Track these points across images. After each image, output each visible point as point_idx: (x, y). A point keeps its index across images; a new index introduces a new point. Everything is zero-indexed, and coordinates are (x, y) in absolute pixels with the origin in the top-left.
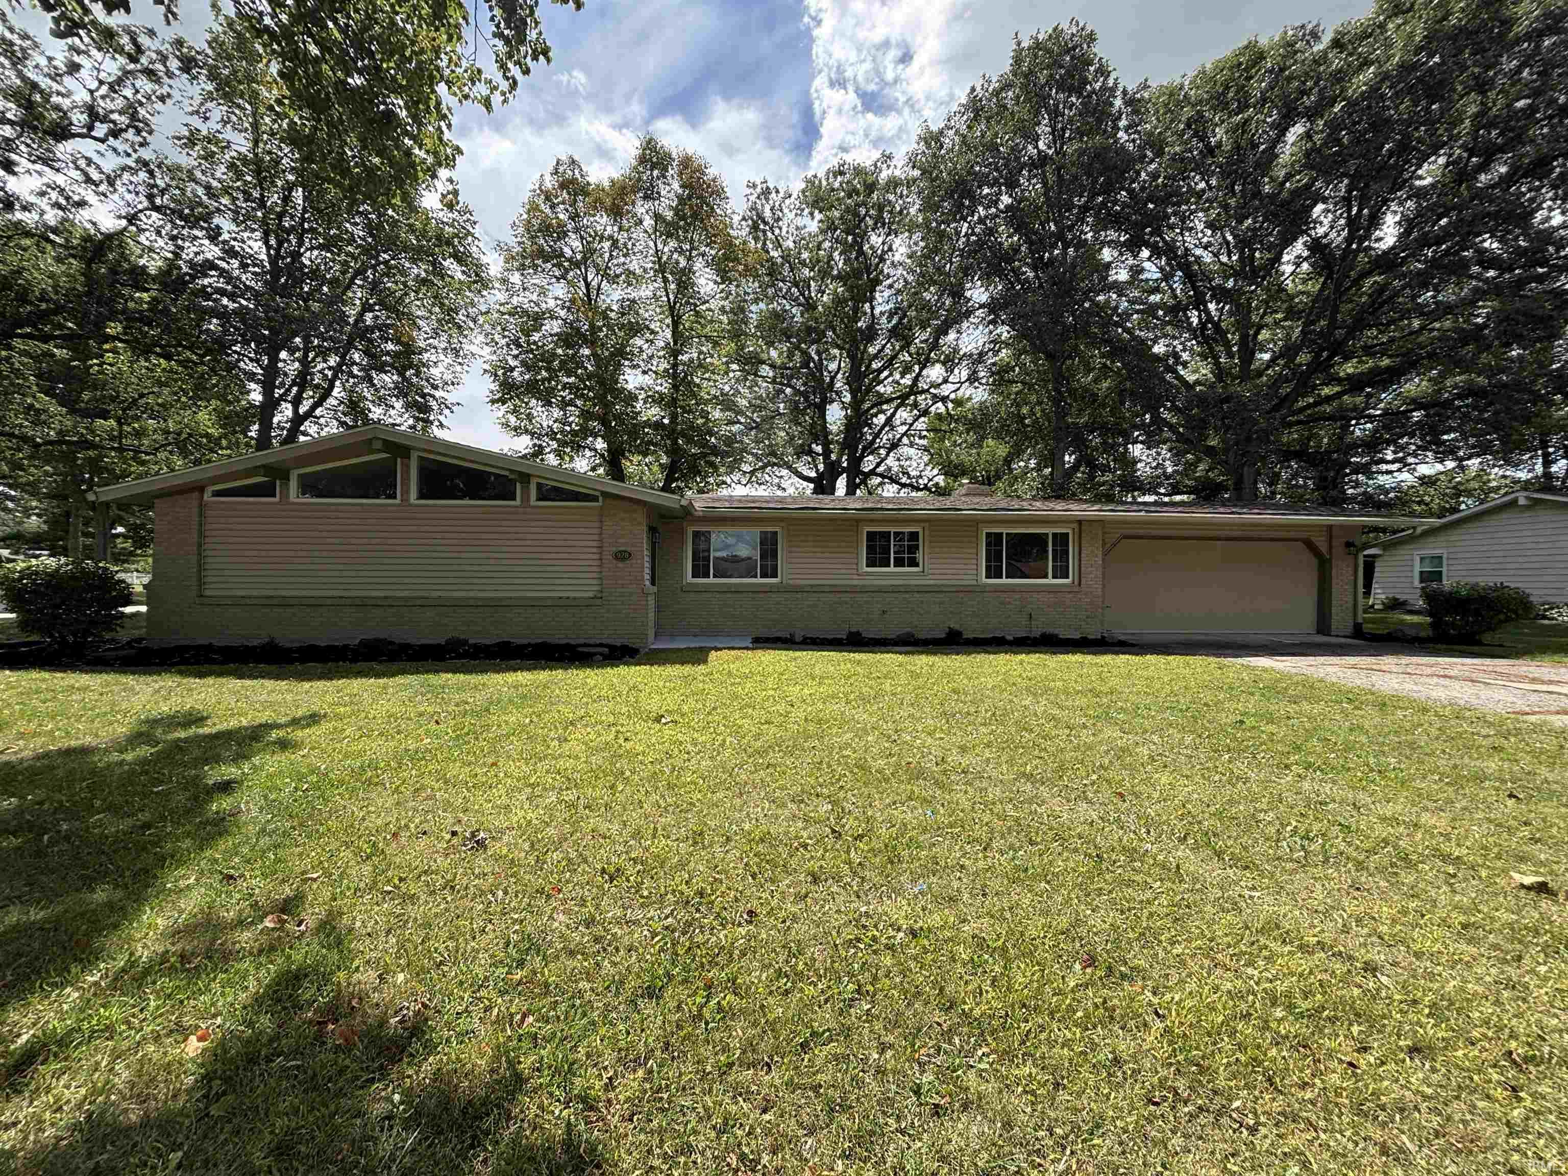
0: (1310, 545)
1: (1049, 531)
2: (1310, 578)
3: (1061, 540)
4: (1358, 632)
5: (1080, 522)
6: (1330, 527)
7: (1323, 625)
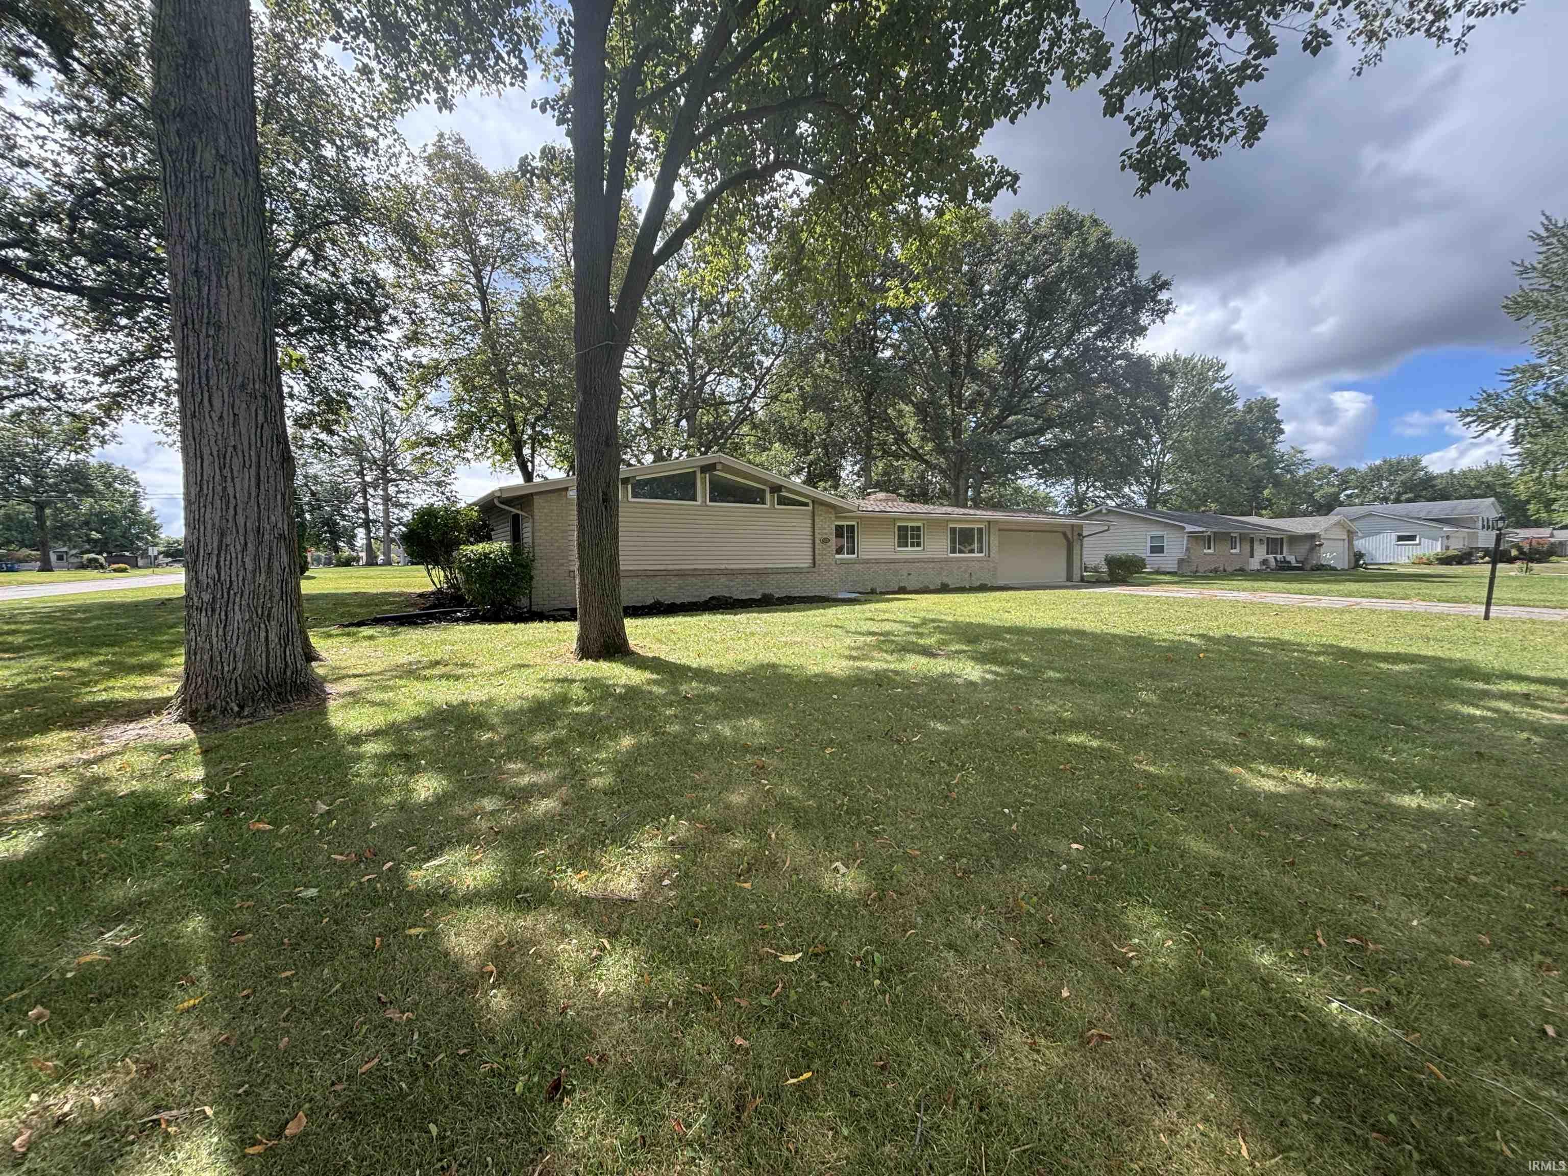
0: (1065, 535)
1: (976, 526)
2: (1064, 553)
3: (980, 530)
4: (1082, 580)
5: (989, 522)
6: (1073, 526)
7: (1069, 578)
